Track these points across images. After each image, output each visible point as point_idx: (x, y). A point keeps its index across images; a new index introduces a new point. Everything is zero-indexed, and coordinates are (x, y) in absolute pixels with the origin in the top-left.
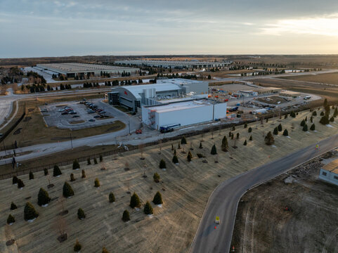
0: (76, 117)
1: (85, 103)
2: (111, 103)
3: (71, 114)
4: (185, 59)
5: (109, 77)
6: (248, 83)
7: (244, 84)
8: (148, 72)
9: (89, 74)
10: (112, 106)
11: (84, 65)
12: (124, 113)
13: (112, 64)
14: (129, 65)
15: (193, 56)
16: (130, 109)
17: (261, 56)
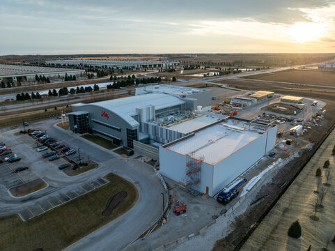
0: (21, 170)
1: (29, 132)
2: (76, 131)
3: (10, 162)
4: (126, 58)
5: (49, 82)
6: (224, 86)
7: (220, 87)
8: (95, 74)
9: (19, 79)
10: (78, 136)
11: (7, 66)
12: (111, 152)
13: (43, 65)
14: (64, 65)
15: (130, 55)
16: (118, 142)
17: (198, 55)
